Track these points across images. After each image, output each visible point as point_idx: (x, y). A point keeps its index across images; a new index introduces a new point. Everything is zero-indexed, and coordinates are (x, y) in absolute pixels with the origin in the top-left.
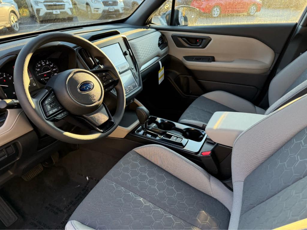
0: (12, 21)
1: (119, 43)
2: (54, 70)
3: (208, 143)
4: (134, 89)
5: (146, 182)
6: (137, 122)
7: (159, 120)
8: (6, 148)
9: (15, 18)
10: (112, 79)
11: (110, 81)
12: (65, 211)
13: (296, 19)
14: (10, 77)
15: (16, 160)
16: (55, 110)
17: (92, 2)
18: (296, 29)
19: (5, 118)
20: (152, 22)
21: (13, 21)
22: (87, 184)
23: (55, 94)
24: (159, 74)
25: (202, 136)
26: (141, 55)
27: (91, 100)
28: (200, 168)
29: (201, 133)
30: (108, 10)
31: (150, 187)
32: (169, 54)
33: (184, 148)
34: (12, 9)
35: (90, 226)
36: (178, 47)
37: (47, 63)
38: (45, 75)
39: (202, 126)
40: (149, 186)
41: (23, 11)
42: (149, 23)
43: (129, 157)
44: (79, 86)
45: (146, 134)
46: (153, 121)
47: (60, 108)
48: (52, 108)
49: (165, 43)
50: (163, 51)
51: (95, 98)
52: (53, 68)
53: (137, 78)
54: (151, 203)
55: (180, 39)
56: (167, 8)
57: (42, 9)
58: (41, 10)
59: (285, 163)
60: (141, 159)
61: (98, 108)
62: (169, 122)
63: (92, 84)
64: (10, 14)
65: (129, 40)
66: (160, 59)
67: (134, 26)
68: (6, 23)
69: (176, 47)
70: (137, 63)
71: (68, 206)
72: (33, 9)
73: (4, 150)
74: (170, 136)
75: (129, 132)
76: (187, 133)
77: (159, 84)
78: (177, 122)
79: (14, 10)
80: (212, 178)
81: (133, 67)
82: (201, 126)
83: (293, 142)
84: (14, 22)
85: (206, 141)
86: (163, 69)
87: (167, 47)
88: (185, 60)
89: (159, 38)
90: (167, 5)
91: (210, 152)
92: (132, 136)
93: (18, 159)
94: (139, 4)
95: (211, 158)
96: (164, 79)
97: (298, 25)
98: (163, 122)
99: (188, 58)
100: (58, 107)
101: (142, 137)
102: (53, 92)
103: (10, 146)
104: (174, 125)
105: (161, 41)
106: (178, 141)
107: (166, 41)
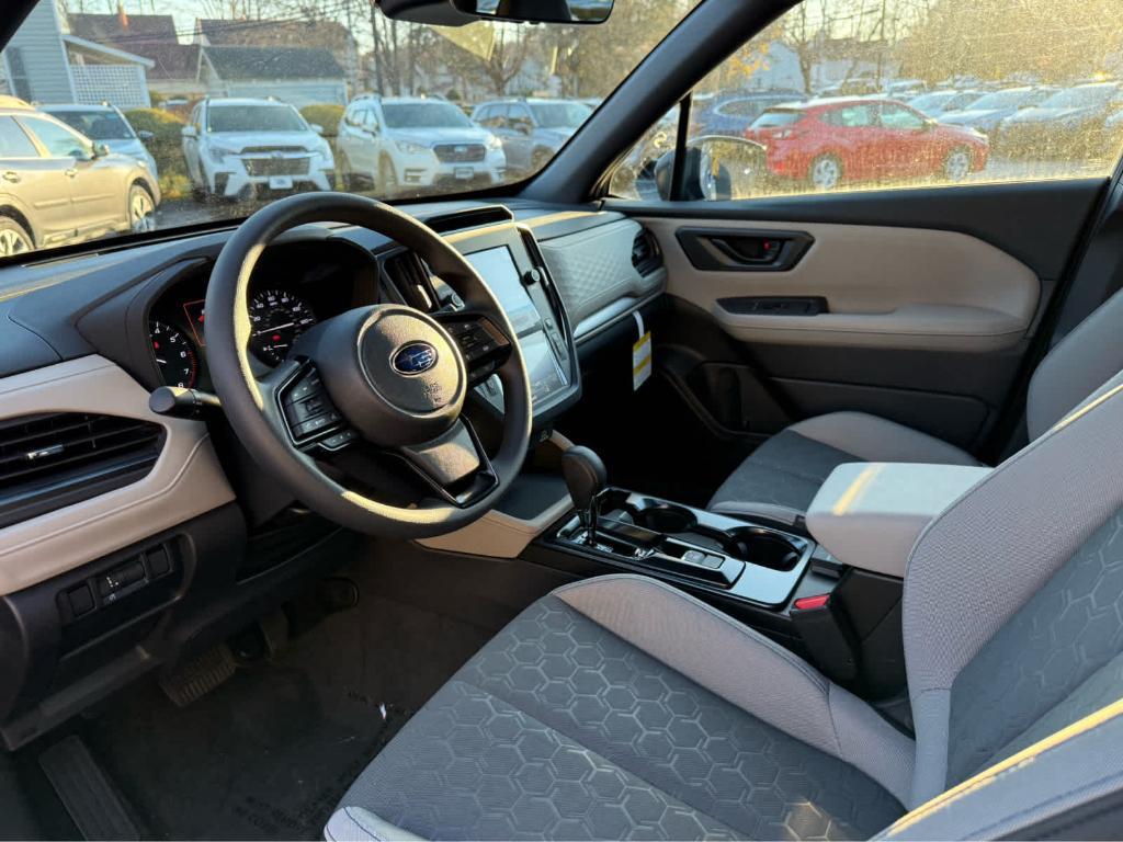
0: (137, 214)
1: (508, 246)
2: (303, 322)
3: (818, 575)
4: (556, 392)
5: (601, 697)
6: (566, 502)
7: (637, 501)
8: (148, 553)
9: (145, 201)
10: (489, 342)
11: (486, 348)
12: (303, 822)
13: (1104, 165)
14: (173, 335)
15: (169, 603)
16: (319, 423)
17: (400, 150)
18: (1108, 196)
19: (158, 453)
20: (610, 193)
21: (139, 211)
22: (381, 733)
23: (318, 374)
24: (635, 354)
25: (793, 555)
26: (579, 286)
27: (428, 401)
28: (791, 654)
29: (788, 543)
30: (454, 174)
31: (614, 713)
32: (668, 291)
33: (732, 591)
34: (140, 174)
35: (409, 827)
36: (697, 267)
37: (284, 300)
38: (275, 337)
39: (793, 520)
40: (611, 710)
41: (171, 182)
42: (601, 195)
43: (539, 614)
44: (394, 353)
45: (593, 545)
46: (619, 502)
47: (333, 417)
48: (312, 415)
49: (655, 256)
50: (649, 282)
51: (439, 394)
52: (300, 316)
53: (564, 359)
54: (618, 769)
55: (705, 243)
56: (660, 143)
57: (233, 173)
58: (231, 176)
59: (1092, 596)
60: (577, 622)
61: (449, 428)
62: (672, 508)
63: (433, 351)
64: (131, 189)
65: (539, 241)
66: (637, 307)
67: (550, 205)
68: (115, 219)
69: (693, 269)
70: (563, 310)
71: (314, 804)
72: (203, 175)
73: (142, 557)
74: (680, 551)
75: (535, 535)
76: (741, 546)
77: (636, 388)
78: (703, 506)
79: (146, 177)
80: (835, 690)
81: (551, 321)
82: (790, 521)
83: (1112, 527)
84: (142, 215)
85: (809, 571)
86: (649, 340)
87: (662, 269)
88: (722, 309)
89: (636, 240)
90: (661, 136)
91: (824, 599)
92: (545, 547)
93: (178, 598)
94: (556, 152)
95: (829, 617)
96: (649, 374)
97: (1113, 184)
98: (652, 509)
99: (735, 304)
100: (327, 414)
101: (581, 551)
102: (314, 369)
103: (160, 547)
104: (694, 518)
105: (643, 251)
106: (710, 564)
107: (657, 250)
